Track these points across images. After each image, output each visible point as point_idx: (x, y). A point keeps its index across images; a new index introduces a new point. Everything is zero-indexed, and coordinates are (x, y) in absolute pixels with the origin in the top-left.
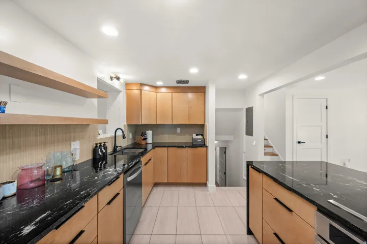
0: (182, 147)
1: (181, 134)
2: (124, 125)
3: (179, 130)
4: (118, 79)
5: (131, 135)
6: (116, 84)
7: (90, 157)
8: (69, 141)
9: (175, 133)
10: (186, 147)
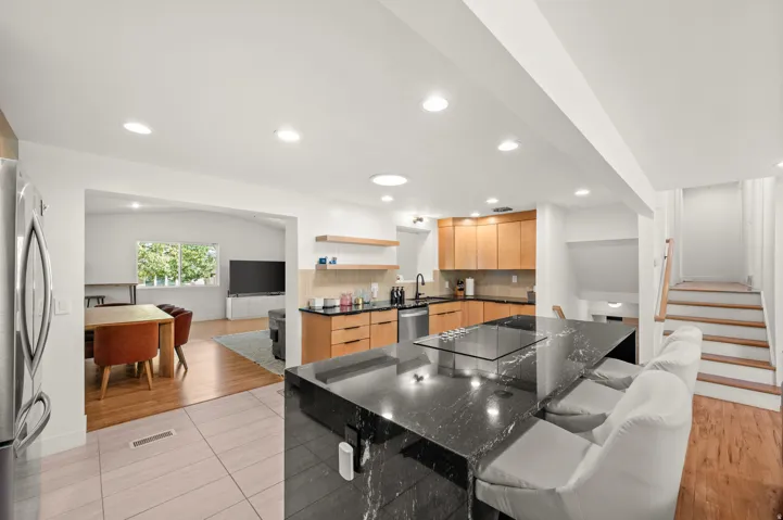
0: (503, 302)
1: (519, 284)
2: (435, 272)
3: (515, 279)
4: (421, 220)
5: (447, 283)
6: (420, 226)
7: (388, 298)
8: (369, 282)
9: (509, 283)
10: (508, 302)
